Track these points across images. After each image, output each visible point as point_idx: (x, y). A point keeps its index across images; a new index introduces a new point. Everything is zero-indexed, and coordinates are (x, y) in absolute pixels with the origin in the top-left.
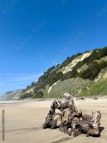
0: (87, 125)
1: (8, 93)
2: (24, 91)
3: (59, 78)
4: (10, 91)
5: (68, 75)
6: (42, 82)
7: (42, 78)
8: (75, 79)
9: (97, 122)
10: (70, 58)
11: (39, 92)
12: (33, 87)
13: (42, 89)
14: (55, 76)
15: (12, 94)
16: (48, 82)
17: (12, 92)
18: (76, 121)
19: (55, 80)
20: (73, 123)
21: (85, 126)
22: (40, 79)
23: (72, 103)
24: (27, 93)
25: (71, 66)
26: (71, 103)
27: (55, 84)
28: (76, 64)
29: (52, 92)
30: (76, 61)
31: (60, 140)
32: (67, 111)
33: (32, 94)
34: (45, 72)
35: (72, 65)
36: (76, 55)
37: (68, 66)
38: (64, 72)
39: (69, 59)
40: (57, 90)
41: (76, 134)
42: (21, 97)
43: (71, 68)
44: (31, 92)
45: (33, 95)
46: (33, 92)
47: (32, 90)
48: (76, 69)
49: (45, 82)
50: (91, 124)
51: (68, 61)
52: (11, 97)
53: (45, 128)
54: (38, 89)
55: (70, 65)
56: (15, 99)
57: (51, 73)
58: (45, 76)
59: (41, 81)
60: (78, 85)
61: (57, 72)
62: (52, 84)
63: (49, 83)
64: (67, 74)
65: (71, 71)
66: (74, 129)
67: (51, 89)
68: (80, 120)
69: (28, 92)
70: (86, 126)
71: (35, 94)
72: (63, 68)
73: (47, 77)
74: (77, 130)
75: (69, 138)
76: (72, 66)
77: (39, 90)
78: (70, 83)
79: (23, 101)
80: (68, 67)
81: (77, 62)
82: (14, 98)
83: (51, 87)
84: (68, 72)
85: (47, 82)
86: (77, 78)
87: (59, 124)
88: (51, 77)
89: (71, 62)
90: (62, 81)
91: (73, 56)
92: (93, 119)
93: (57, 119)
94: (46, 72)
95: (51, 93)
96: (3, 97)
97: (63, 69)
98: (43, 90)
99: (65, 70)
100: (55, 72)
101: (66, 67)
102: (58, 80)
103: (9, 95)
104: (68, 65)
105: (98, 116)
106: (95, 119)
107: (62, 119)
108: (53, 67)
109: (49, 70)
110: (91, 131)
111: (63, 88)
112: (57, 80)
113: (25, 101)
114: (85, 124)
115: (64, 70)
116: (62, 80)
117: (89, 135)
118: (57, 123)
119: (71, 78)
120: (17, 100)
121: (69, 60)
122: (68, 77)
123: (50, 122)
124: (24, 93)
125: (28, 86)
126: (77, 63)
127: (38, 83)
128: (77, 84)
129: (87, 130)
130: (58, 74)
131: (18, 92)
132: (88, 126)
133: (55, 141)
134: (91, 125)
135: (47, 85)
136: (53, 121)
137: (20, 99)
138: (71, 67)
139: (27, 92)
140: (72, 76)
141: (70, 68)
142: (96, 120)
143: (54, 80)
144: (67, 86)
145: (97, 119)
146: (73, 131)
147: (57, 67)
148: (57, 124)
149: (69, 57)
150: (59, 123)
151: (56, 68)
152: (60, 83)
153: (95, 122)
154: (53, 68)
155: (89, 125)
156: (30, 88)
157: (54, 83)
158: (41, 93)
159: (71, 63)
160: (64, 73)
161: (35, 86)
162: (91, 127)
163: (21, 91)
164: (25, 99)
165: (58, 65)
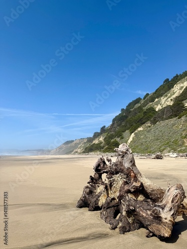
0: (149, 212)
1: (67, 143)
2: (90, 140)
3: (148, 119)
4: (71, 140)
5: (165, 113)
6: (118, 126)
7: (118, 120)
8: (179, 120)
9: (171, 210)
10: (170, 80)
11: (113, 143)
12: (103, 134)
13: (118, 137)
14: (141, 115)
15: (73, 144)
16: (128, 126)
17: (73, 141)
18: (129, 201)
19: (141, 122)
20: (124, 205)
21: (145, 214)
22: (114, 120)
23: (131, 164)
24: (94, 144)
25: (171, 95)
26: (127, 165)
27: (140, 129)
28: (181, 92)
29: (136, 143)
30: (182, 85)
31: (85, 236)
32: (119, 180)
33: (102, 145)
34: (122, 110)
35: (174, 93)
36: (182, 73)
37: (166, 96)
38: (158, 108)
39: (169, 82)
40: (144, 140)
41: (126, 229)
42: (86, 149)
43: (171, 100)
44: (101, 143)
45: (104, 147)
46: (104, 142)
47: (101, 139)
48: (183, 100)
49: (123, 126)
50: (156, 211)
51: (166, 87)
52: (71, 150)
53: (80, 206)
54: (112, 137)
55: (169, 95)
56: (77, 152)
57: (134, 111)
58: (122, 116)
59: (115, 125)
60: (184, 130)
61: (145, 108)
62: (135, 130)
63: (129, 128)
64: (162, 111)
65: (171, 104)
66: (125, 217)
67: (133, 138)
68: (136, 201)
69: (96, 142)
70: (147, 214)
71: (107, 146)
72: (157, 100)
73: (126, 117)
74: (130, 220)
75: (106, 235)
76: (174, 96)
77: (112, 139)
78: (169, 127)
79: (87, 156)
80: (166, 98)
81: (184, 87)
82: (76, 150)
83: (133, 134)
84: (165, 107)
85: (125, 126)
86: (183, 118)
87: (102, 203)
88: (134, 118)
89: (173, 87)
90: (154, 124)
91: (177, 76)
92: (164, 202)
93: (100, 193)
94: (125, 109)
95: (133, 145)
96: (60, 148)
97: (157, 102)
98: (119, 139)
99: (161, 104)
100: (140, 108)
101: (162, 99)
102: (146, 122)
103: (69, 145)
104: (165, 94)
105: (176, 196)
106: (167, 202)
107: (108, 194)
108: (137, 99)
109: (130, 104)
110: (154, 227)
111: (154, 136)
112: (144, 123)
113: (90, 156)
114: (146, 210)
115: (157, 105)
116: (154, 122)
117: (151, 234)
118: (99, 200)
119: (170, 117)
120: (80, 153)
121: (168, 85)
122: (164, 116)
123: (87, 196)
124: (90, 143)
125: (95, 133)
126: (184, 90)
127: (111, 129)
128: (182, 129)
129: (149, 223)
130: (145, 112)
131: (82, 142)
132: (151, 215)
133: (74, 237)
134: (156, 214)
135: (127, 131)
136: (94, 196)
137: (84, 152)
138: (172, 98)
139: (94, 142)
140: (174, 113)
141: (169, 99)
142: (169, 205)
143: (138, 122)
144: (162, 132)
145: (172, 202)
146: (121, 221)
147: (144, 98)
148: (99, 203)
149: (168, 80)
150: (102, 201)
151: (142, 102)
152: (149, 127)
153: (167, 209)
154: (138, 101)
155: (153, 214)
156: (98, 136)
157: (139, 127)
158: (116, 144)
159: (172, 90)
160: (157, 110)
161: (107, 133)
162: (158, 218)
163: (86, 141)
164: (90, 153)
165: (147, 94)
